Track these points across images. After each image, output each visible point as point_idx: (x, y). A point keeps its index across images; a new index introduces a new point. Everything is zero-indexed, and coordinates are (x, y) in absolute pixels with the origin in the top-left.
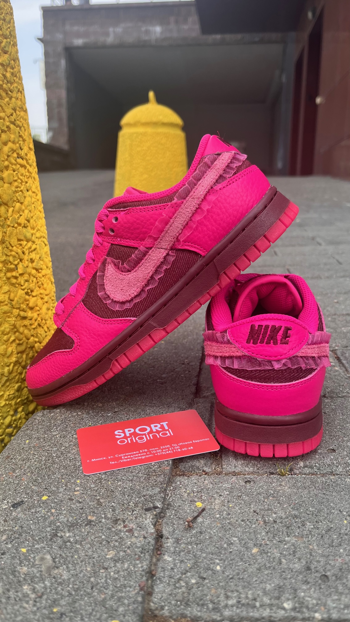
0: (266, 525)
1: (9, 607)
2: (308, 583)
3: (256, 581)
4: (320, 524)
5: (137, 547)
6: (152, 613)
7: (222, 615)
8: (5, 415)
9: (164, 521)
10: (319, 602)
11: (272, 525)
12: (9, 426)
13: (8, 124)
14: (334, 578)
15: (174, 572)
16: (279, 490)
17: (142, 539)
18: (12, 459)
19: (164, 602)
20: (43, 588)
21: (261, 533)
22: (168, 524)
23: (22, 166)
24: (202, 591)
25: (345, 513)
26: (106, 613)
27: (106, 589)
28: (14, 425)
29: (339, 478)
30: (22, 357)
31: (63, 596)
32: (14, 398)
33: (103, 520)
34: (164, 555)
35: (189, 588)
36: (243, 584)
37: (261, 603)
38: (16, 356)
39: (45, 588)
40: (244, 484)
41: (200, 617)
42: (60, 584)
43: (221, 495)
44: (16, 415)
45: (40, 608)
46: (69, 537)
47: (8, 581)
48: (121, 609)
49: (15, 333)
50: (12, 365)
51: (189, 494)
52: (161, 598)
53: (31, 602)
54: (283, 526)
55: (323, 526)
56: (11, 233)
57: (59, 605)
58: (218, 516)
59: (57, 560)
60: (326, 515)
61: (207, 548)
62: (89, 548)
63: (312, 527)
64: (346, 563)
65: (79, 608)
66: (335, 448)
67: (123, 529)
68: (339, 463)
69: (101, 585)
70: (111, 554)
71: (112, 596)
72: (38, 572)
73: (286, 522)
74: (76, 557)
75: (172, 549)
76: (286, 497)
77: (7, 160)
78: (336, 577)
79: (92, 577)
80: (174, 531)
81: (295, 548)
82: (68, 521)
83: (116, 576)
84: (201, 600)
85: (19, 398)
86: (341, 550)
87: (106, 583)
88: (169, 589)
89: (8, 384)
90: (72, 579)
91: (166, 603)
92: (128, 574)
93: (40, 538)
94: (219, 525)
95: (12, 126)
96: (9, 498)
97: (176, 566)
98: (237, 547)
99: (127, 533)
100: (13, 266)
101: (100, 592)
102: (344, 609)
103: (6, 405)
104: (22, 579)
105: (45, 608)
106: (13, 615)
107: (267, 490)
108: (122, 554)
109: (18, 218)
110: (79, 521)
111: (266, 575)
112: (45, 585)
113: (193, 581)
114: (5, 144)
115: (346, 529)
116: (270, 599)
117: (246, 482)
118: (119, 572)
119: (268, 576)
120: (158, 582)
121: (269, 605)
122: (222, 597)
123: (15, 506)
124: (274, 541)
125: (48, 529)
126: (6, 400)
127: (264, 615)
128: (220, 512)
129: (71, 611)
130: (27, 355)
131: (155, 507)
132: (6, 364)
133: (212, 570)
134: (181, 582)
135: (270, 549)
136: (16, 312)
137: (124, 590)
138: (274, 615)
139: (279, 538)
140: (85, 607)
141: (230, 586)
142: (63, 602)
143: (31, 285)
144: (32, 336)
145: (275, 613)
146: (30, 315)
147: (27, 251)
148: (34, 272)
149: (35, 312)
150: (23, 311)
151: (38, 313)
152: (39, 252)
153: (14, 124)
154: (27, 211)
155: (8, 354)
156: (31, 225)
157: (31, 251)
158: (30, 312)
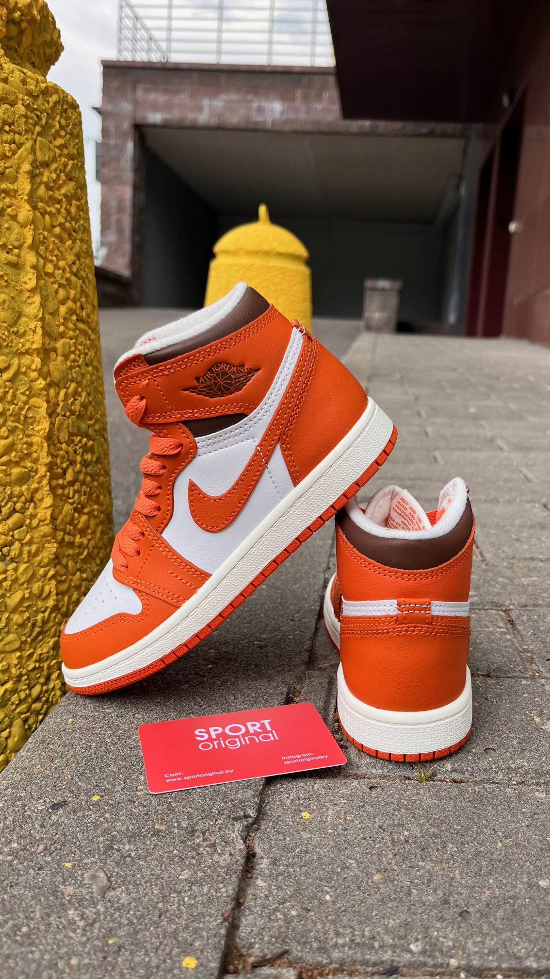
0: (394, 846)
1: (50, 937)
2: (444, 920)
3: (376, 915)
4: (467, 846)
5: (220, 866)
6: (239, 951)
7: (329, 957)
8: (33, 683)
9: (258, 835)
10: (457, 945)
11: (402, 846)
12: (37, 699)
13: (68, 275)
14: (478, 915)
15: (268, 900)
16: (416, 800)
17: (227, 856)
18: (48, 744)
19: (255, 939)
20: (95, 913)
21: (387, 855)
22: (262, 839)
23: (83, 332)
24: (305, 925)
25: (500, 834)
26: (178, 948)
27: (179, 918)
28: (44, 699)
29: (497, 787)
30: (63, 599)
31: (121, 925)
32: (47, 658)
33: (176, 831)
34: (256, 878)
35: (288, 921)
36: (358, 918)
37: (381, 944)
38: (55, 597)
39: (98, 913)
40: (368, 790)
41: (300, 958)
42: (119, 909)
43: (336, 804)
44: (48, 684)
45: (92, 938)
46: (129, 850)
47: (48, 904)
48: (197, 944)
49: (56, 566)
50: (49, 610)
51: (293, 800)
52: (250, 933)
53: (78, 931)
54: (417, 848)
55: (470, 849)
56: (61, 425)
57: (116, 936)
58: (330, 831)
59: (113, 879)
60: (475, 835)
61: (314, 873)
62: (156, 866)
63: (456, 849)
64: (495, 897)
65: (142, 940)
66: (496, 747)
67: (201, 843)
68: (499, 768)
69: (172, 912)
70: (185, 875)
71: (187, 927)
72: (88, 894)
73: (421, 842)
74: (139, 876)
75: (267, 871)
76: (423, 809)
77: (63, 324)
78: (482, 913)
79: (161, 902)
80: (270, 849)
81: (431, 875)
82: (127, 829)
83: (193, 902)
84: (303, 936)
85: (54, 659)
86: (491, 881)
87: (179, 910)
88: (261, 922)
89: (40, 638)
90: (133, 904)
91: (257, 939)
92: (208, 900)
93: (90, 851)
94: (331, 843)
95: (73, 278)
96: (46, 796)
97: (272, 893)
98: (354, 871)
99: (207, 849)
100: (59, 471)
101: (171, 921)
102: (488, 955)
103: (35, 668)
104: (66, 902)
105: (97, 939)
106: (55, 947)
107: (399, 800)
108: (200, 874)
109: (73, 403)
110: (143, 830)
111: (390, 908)
112: (98, 910)
113: (294, 913)
114: (63, 302)
115: (500, 855)
116: (393, 939)
117: (371, 788)
118: (196, 897)
119: (392, 910)
120: (248, 912)
121: (391, 945)
122: (331, 934)
123: (55, 807)
124: (404, 866)
125: (101, 839)
126: (36, 661)
127: (384, 959)
128: (334, 827)
129: (132, 944)
130: (70, 597)
131: (246, 816)
132: (40, 608)
133: (319, 900)
134: (278, 914)
135: (398, 875)
136: (60, 535)
137: (202, 919)
138: (397, 959)
139: (410, 862)
140: (151, 939)
141: (342, 920)
142: (121, 932)
143: (83, 498)
144: (79, 570)
145: (399, 956)
146: (78, 539)
147: (81, 450)
148: (89, 478)
149: (85, 536)
150: (69, 534)
151: (89, 537)
152: (96, 450)
153: (76, 275)
154: (84, 394)
155: (45, 594)
156: (89, 413)
157: (86, 449)
158: (78, 536)
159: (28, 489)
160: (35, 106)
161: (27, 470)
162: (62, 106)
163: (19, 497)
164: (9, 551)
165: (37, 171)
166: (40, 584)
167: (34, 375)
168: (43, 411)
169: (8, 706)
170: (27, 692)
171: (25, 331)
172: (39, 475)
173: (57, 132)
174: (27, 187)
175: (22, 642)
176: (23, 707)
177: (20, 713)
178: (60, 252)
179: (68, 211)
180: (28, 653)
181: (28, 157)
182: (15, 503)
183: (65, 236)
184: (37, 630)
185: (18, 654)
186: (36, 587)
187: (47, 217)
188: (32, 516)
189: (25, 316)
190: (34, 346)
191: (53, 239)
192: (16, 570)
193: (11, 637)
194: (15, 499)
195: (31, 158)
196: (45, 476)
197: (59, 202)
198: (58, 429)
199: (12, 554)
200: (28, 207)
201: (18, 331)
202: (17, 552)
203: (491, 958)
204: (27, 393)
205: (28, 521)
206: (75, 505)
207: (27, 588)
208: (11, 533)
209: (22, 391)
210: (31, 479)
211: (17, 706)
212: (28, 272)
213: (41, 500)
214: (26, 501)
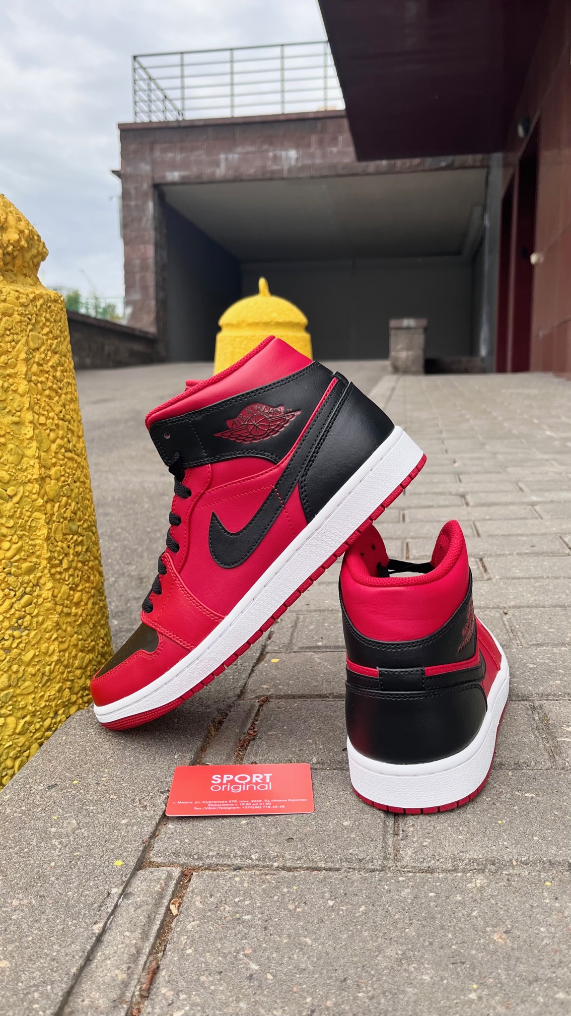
1: (40, 853)
5: (147, 817)
6: (148, 859)
8: (45, 717)
17: (152, 812)
23: (70, 459)
26: (113, 856)
27: (117, 842)
28: (54, 729)
30: (64, 656)
31: (82, 846)
32: (55, 699)
37: (235, 855)
38: (58, 654)
39: (69, 841)
41: (185, 863)
42: (81, 839)
44: (56, 718)
45: (64, 853)
46: (93, 809)
47: (41, 837)
48: (125, 854)
49: (57, 631)
50: (54, 663)
53: (57, 850)
56: (56, 529)
59: (81, 824)
62: (108, 817)
67: (138, 805)
70: (125, 821)
72: (65, 832)
74: (96, 822)
77: (55, 457)
79: (107, 835)
83: (126, 834)
85: (60, 699)
89: (49, 684)
90: (91, 836)
92: (135, 834)
93: (69, 810)
95: (61, 422)
96: (45, 782)
99: (141, 808)
100: (57, 562)
101: (111, 844)
103: (45, 706)
104: (52, 836)
105: (67, 853)
106: (43, 857)
108: (133, 821)
109: (65, 512)
110: (102, 799)
112: (70, 839)
114: (54, 442)
118: (128, 832)
123: (50, 788)
125: (76, 804)
126: (46, 701)
129: (88, 855)
130: (70, 653)
136: (59, 608)
137: (130, 843)
142: (82, 850)
143: (76, 579)
144: (76, 633)
145: (244, 862)
146: (74, 610)
147: (73, 545)
148: (80, 565)
149: (79, 607)
150: (66, 607)
151: (83, 608)
152: (85, 543)
153: (63, 420)
154: (73, 504)
155: (50, 652)
156: (78, 517)
157: (77, 544)
158: (74, 608)
159: (34, 578)
160: (27, 312)
161: (33, 564)
162: (47, 305)
163: (28, 583)
164: (23, 622)
165: (31, 356)
166: (46, 645)
167: (35, 496)
168: (42, 522)
169: (27, 734)
170: (41, 723)
171: (27, 467)
172: (42, 567)
173: (44, 324)
174: (24, 369)
175: (35, 687)
176: (38, 735)
177: (37, 739)
178: (51, 407)
179: (54, 377)
180: (40, 695)
181: (23, 349)
182: (25, 588)
183: (53, 394)
184: (46, 678)
185: (33, 696)
186: (44, 646)
187: (39, 385)
188: (39, 596)
189: (26, 456)
190: (34, 477)
191: (44, 399)
192: (28, 635)
193: (27, 684)
194: (25, 585)
195: (26, 348)
196: (45, 567)
197: (47, 372)
198: (55, 532)
199: (25, 624)
200: (25, 382)
201: (22, 468)
202: (29, 623)
203: (298, 862)
204: (31, 510)
205: (35, 600)
206: (70, 585)
207: (37, 648)
208: (23, 609)
209: (27, 509)
210: (36, 570)
211: (34, 733)
212: (27, 427)
213: (44, 584)
214: (34, 585)
